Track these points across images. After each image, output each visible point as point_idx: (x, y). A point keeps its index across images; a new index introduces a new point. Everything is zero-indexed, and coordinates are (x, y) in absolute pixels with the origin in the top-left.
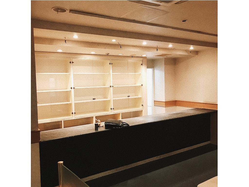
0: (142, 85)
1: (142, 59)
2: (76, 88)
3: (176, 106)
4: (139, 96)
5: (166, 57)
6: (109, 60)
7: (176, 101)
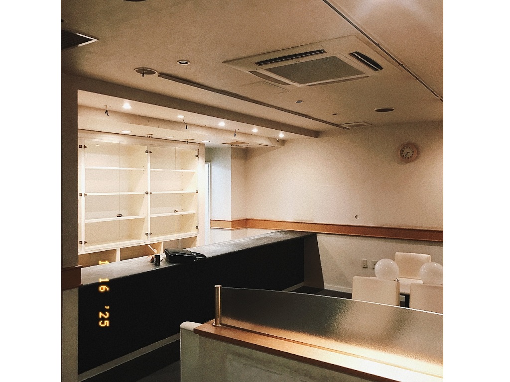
0: (197, 192)
1: (197, 146)
2: (88, 194)
3: (247, 228)
4: (191, 211)
5: (237, 147)
6: (145, 145)
7: (247, 220)
